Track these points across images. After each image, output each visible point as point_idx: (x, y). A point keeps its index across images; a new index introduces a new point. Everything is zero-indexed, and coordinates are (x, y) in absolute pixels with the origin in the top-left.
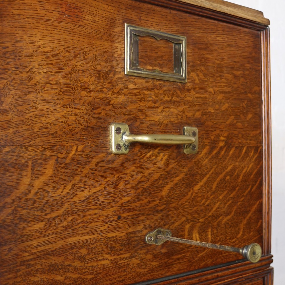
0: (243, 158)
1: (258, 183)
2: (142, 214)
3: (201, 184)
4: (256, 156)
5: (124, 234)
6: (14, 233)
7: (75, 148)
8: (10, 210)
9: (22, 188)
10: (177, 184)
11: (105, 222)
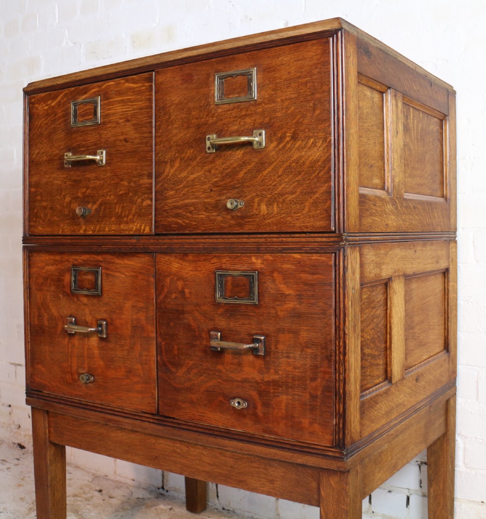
0: (310, 148)
1: (326, 168)
2: (225, 189)
3: (269, 169)
4: (324, 145)
5: (213, 201)
6: (162, 196)
7: (189, 151)
8: (161, 184)
9: (166, 173)
10: (250, 170)
11: (204, 192)
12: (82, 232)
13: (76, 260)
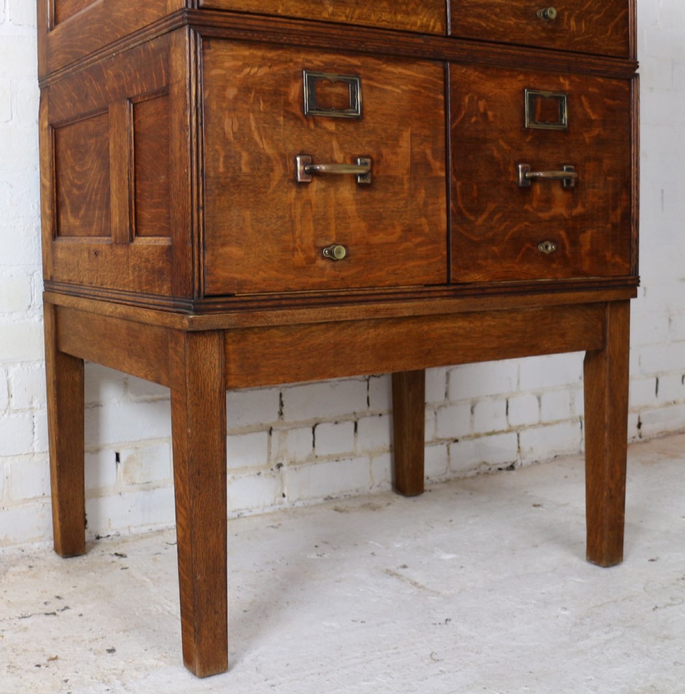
5: (523, 6)
12: (325, 15)
13: (308, 61)
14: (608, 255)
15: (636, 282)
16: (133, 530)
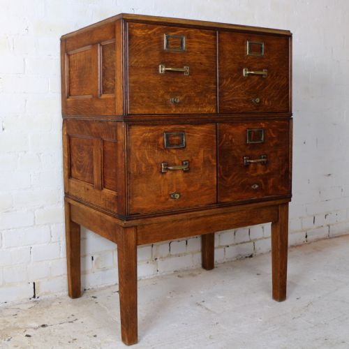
0: (282, 80)
1: (287, 88)
2: (251, 94)
3: (268, 87)
4: (286, 79)
5: (246, 98)
6: (222, 95)
7: (235, 75)
8: (221, 89)
9: (224, 84)
10: (261, 86)
12: (172, 112)
13: (166, 129)
14: (279, 187)
15: (291, 196)
16: (99, 287)
